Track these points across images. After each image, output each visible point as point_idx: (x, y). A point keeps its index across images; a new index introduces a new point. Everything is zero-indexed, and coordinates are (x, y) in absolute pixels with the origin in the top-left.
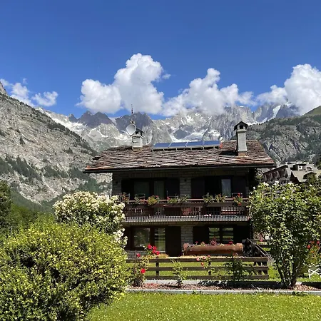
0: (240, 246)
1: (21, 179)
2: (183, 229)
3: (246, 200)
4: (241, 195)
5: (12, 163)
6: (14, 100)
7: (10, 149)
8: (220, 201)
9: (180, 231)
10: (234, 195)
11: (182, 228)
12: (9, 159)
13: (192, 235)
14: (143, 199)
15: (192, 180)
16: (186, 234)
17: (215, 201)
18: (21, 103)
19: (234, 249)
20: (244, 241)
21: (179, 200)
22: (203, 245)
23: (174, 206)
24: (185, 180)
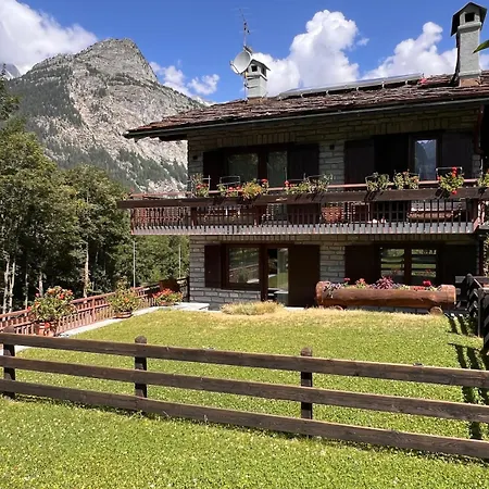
0: (449, 291)
1: (179, 187)
2: (325, 252)
3: (471, 184)
4: (458, 172)
5: (168, 168)
6: (167, 88)
7: (166, 151)
8: (406, 187)
9: (318, 255)
10: (441, 173)
11: (323, 248)
12: (164, 163)
13: (342, 263)
14: (234, 187)
15: (348, 145)
16: (332, 261)
17: (394, 187)
18: (176, 92)
19: (434, 298)
20: (460, 279)
21: (312, 188)
22: (362, 287)
23: (300, 202)
24: (332, 147)
